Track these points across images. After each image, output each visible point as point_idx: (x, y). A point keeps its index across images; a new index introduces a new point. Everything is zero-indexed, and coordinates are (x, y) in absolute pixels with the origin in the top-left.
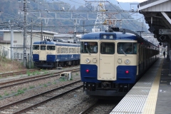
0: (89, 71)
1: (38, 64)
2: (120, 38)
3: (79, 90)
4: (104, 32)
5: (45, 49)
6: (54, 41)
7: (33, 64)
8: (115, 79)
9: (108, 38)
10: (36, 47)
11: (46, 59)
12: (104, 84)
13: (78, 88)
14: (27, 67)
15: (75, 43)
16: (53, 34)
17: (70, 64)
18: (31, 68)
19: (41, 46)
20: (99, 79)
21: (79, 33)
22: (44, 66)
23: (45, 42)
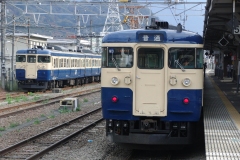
0: (118, 100)
1: (24, 85)
2: (174, 40)
3: (94, 130)
4: (143, 30)
5: (34, 61)
6: (48, 48)
7: (16, 84)
8: (165, 114)
9: (151, 40)
10: (20, 59)
11: (35, 77)
12: (146, 122)
13: (93, 126)
14: (7, 89)
15: (79, 51)
16: (45, 39)
17: (72, 83)
18: (14, 90)
19: (29, 57)
20: (135, 113)
21: (83, 37)
22: (33, 87)
23: (34, 50)
